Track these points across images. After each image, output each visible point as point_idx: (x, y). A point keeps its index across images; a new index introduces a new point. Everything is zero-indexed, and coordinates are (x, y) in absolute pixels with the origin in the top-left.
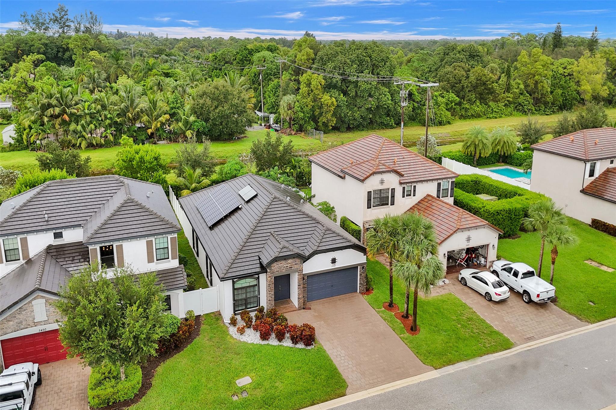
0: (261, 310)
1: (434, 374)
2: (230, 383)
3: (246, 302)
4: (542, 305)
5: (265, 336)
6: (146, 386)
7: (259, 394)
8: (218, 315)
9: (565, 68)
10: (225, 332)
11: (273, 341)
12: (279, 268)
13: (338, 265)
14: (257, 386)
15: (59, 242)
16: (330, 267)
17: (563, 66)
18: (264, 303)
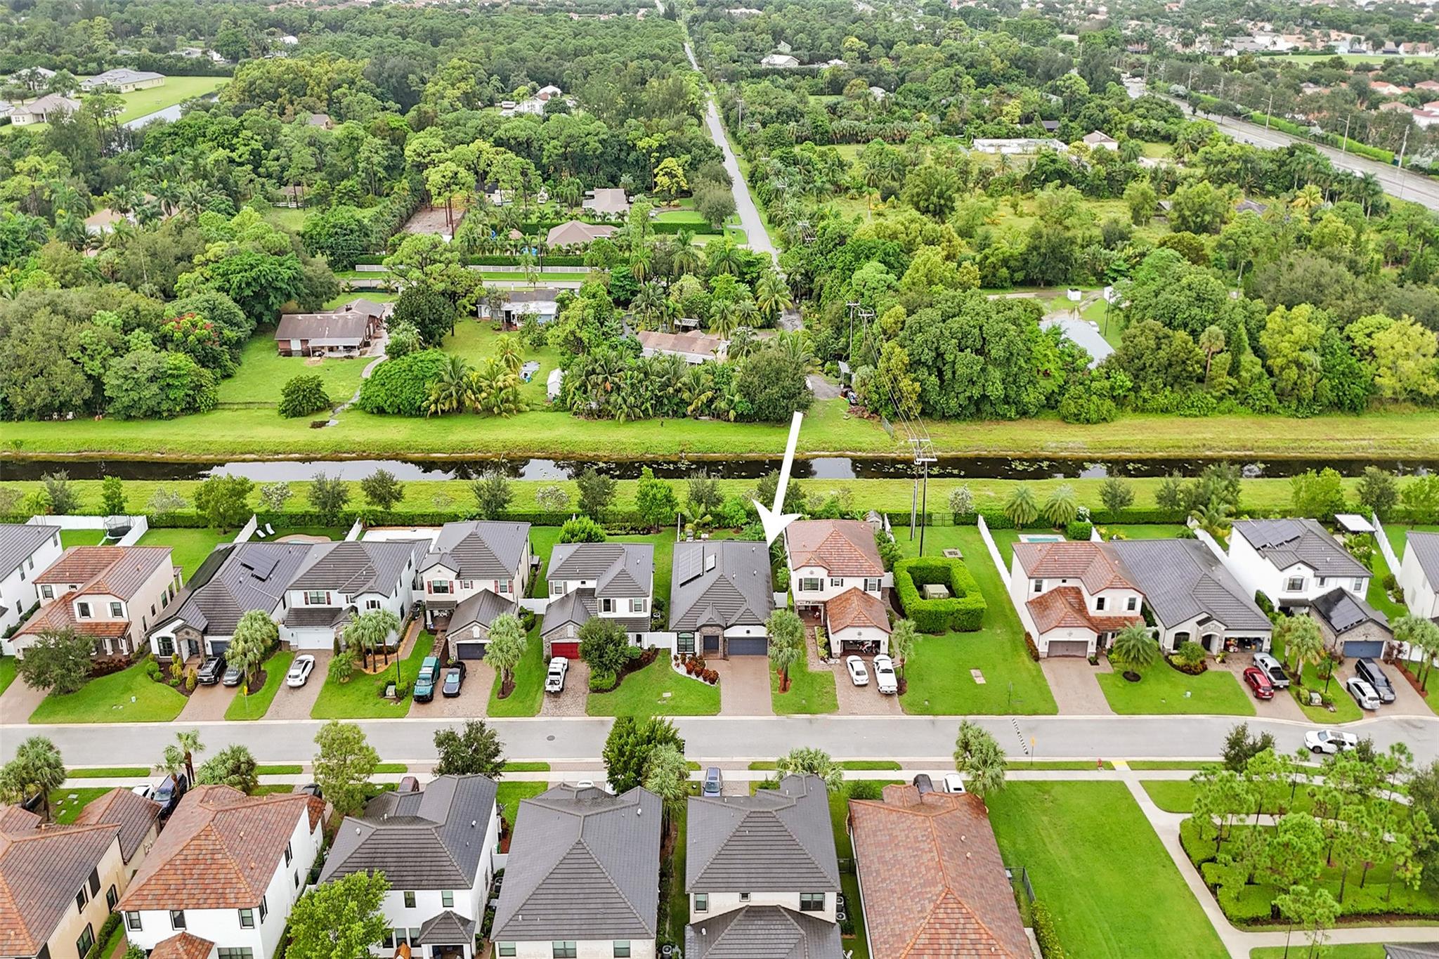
0: (694, 654)
1: (774, 718)
2: (659, 694)
3: (686, 648)
4: (888, 695)
5: (689, 672)
6: (617, 684)
7: (672, 703)
8: (669, 651)
9: (1369, 335)
10: (670, 664)
11: (693, 676)
12: (708, 631)
13: (751, 635)
14: (672, 699)
15: (583, 586)
16: (746, 635)
17: (1367, 331)
18: (697, 650)
